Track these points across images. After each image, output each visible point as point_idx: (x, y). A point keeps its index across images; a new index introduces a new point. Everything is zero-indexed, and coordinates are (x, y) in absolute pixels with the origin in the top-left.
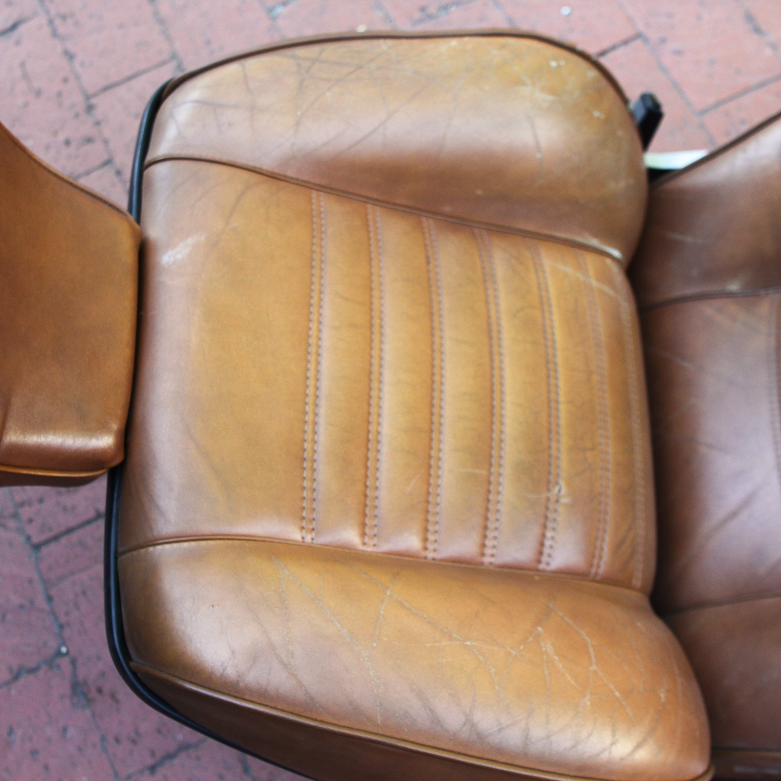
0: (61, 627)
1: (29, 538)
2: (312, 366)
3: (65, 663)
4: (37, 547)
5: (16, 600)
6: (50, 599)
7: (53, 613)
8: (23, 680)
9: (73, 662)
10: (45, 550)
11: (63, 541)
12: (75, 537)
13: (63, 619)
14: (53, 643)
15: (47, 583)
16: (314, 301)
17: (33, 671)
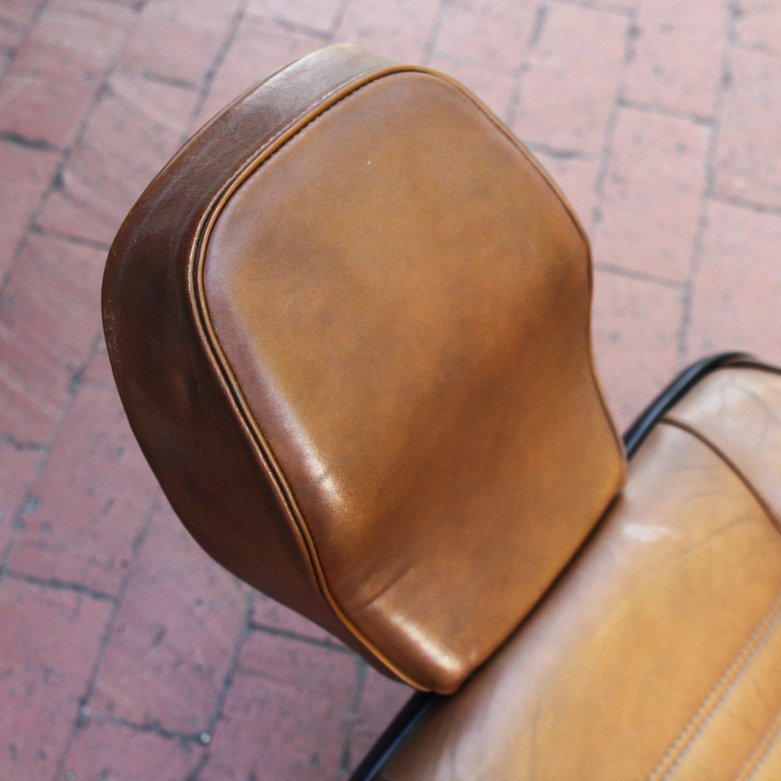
0: (220, 716)
1: (251, 612)
2: (685, 736)
3: (197, 750)
4: (253, 626)
5: (199, 658)
6: (228, 682)
7: (222, 698)
8: (151, 737)
9: (206, 758)
10: (258, 635)
11: (279, 640)
12: (293, 644)
13: (226, 711)
14: (201, 724)
15: (236, 667)
16: (730, 673)
17: (166, 734)
